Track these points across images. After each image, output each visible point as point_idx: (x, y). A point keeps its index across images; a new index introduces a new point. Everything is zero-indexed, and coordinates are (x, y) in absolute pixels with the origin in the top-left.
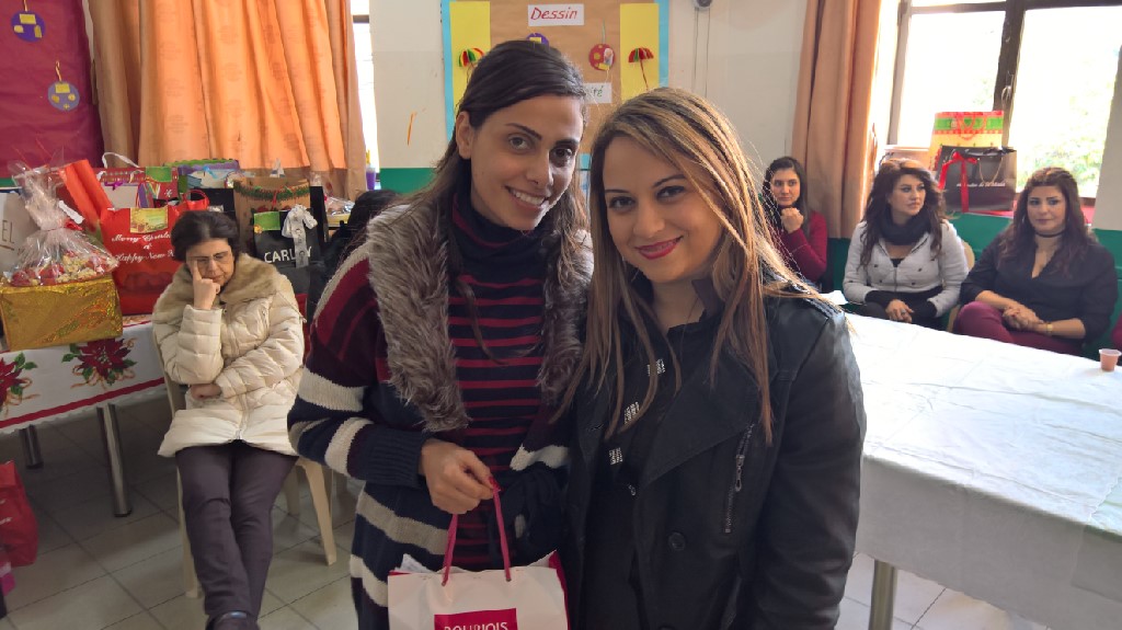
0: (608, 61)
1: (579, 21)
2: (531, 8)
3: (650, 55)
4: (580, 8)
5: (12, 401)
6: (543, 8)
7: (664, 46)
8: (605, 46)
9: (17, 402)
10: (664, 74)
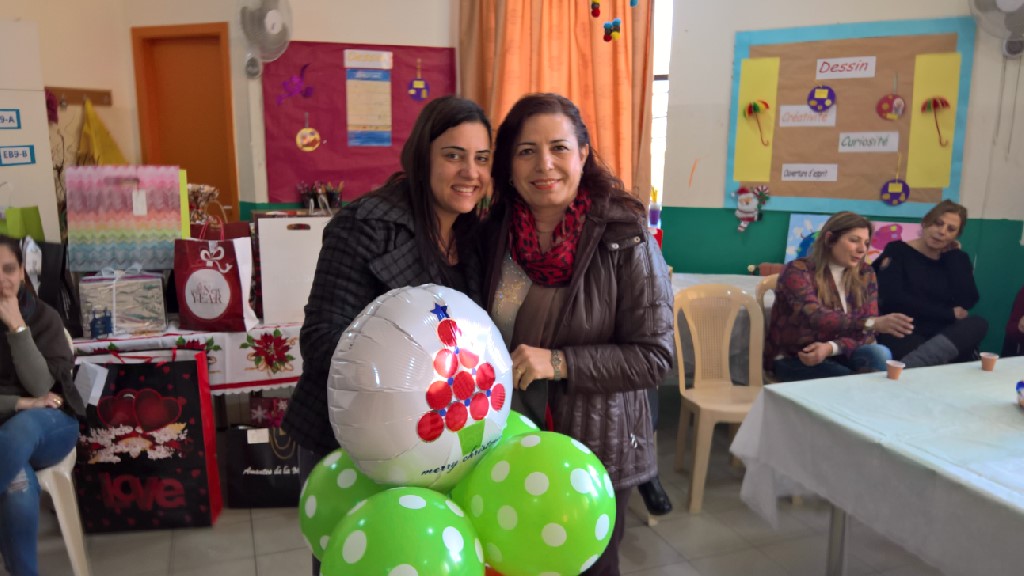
0: (897, 111)
1: (870, 72)
2: (820, 62)
3: (945, 104)
6: (832, 62)
7: (965, 96)
8: (895, 97)
10: (961, 123)
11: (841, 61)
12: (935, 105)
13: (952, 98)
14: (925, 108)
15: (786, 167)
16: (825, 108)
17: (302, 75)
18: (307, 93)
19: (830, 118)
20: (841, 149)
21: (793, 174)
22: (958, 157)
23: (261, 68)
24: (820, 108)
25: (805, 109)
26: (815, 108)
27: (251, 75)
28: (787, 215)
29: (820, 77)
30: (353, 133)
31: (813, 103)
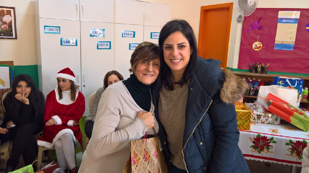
5: (265, 151)
9: (267, 152)
17: (259, 21)
18: (260, 28)
23: (243, 19)
27: (239, 21)
30: (277, 44)
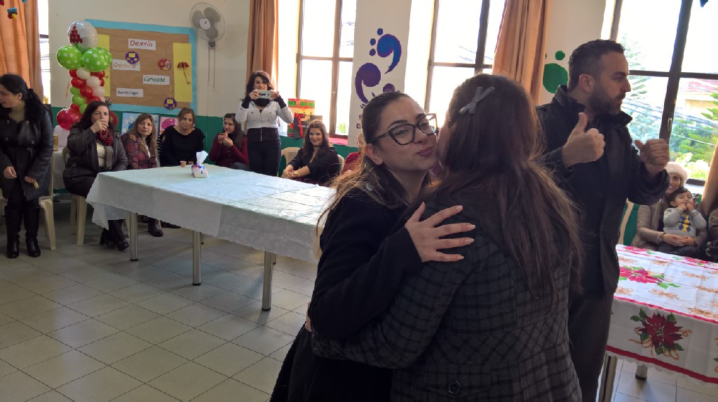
0: (167, 66)
1: (154, 48)
2: (130, 40)
3: (187, 66)
4: (154, 43)
6: (136, 41)
7: (194, 62)
8: (166, 60)
10: (194, 74)
11: (140, 41)
12: (183, 65)
13: (189, 63)
14: (179, 66)
15: (118, 89)
16: (134, 62)
19: (138, 67)
20: (144, 82)
21: (122, 93)
22: (195, 89)
24: (132, 61)
25: (125, 62)
26: (129, 61)
28: (121, 113)
29: (130, 47)
31: (128, 59)
